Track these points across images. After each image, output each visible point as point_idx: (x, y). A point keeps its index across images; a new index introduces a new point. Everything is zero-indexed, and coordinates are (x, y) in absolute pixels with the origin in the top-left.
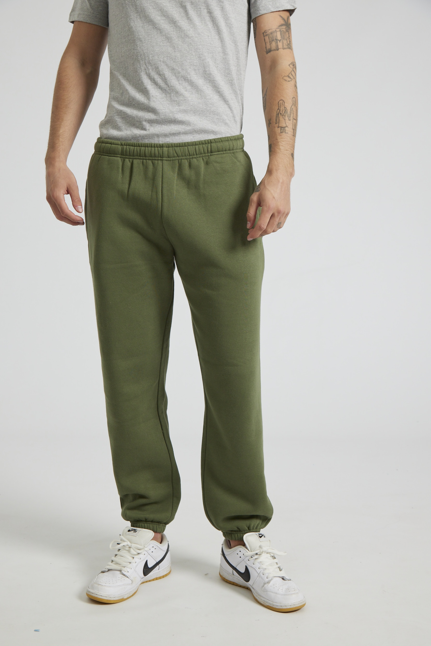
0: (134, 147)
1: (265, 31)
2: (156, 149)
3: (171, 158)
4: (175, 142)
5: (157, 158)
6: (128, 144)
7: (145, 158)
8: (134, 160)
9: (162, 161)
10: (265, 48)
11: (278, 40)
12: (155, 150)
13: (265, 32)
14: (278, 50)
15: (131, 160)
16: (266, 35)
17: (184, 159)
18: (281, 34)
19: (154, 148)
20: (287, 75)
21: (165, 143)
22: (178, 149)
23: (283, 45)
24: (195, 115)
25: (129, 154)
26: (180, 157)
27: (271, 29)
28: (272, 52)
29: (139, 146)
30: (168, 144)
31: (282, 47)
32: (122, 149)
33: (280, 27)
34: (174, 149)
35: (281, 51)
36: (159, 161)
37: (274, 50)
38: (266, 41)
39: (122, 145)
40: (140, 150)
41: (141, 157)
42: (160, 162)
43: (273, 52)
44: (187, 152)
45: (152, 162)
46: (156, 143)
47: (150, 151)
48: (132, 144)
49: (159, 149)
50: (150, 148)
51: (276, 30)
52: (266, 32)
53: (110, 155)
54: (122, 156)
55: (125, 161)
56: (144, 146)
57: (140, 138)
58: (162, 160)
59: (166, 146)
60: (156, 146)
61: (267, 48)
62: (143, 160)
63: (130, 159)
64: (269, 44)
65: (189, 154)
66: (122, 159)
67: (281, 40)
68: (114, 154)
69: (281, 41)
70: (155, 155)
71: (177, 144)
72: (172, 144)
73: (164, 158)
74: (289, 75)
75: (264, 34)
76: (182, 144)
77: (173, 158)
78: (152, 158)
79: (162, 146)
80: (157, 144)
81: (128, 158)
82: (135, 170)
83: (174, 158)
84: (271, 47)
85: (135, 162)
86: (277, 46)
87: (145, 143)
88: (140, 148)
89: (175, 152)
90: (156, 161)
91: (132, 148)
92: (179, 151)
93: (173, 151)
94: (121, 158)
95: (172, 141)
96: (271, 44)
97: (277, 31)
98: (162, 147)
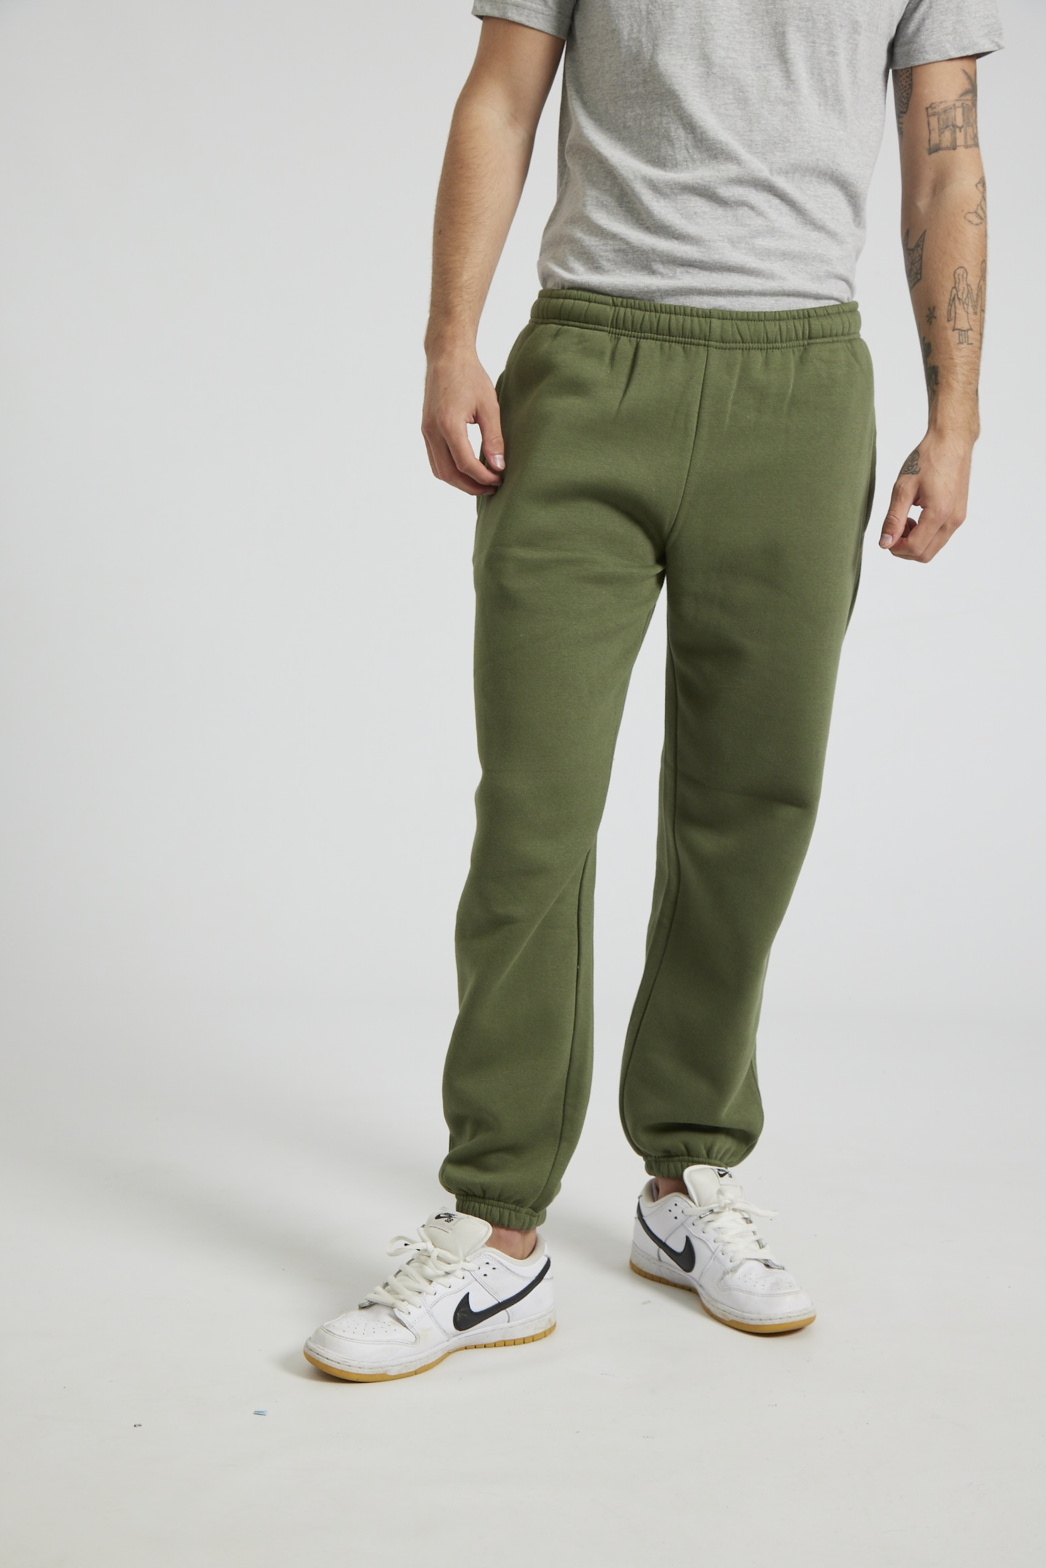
0: (643, 313)
1: (932, 104)
2: (696, 319)
3: (727, 344)
4: (736, 310)
5: (696, 341)
6: (631, 304)
7: (668, 337)
8: (642, 340)
9: (706, 348)
10: (928, 143)
11: (958, 127)
12: (692, 321)
13: (931, 106)
14: (955, 149)
15: (634, 340)
16: (934, 115)
17: (755, 349)
18: (963, 114)
19: (689, 317)
20: (973, 211)
21: (715, 309)
22: (743, 326)
23: (966, 138)
24: (785, 259)
25: (630, 327)
26: (747, 344)
27: (945, 102)
28: (941, 152)
29: (656, 311)
30: (722, 311)
31: (963, 144)
32: (616, 314)
33: (963, 98)
34: (737, 324)
35: (961, 152)
36: (700, 347)
37: (947, 148)
38: (931, 128)
39: (615, 305)
40: (659, 320)
41: (659, 336)
42: (702, 350)
43: (944, 152)
44: (763, 335)
45: (684, 348)
46: (693, 306)
47: (680, 324)
48: (639, 305)
49: (703, 320)
50: (681, 318)
51: (954, 105)
52: (933, 106)
53: (585, 325)
54: (614, 329)
55: (620, 342)
56: (668, 310)
57: (658, 294)
58: (708, 347)
59: (719, 316)
60: (695, 314)
61: (932, 142)
62: (663, 342)
63: (632, 338)
64: (937, 135)
65: (767, 340)
66: (614, 335)
67: (963, 126)
68: (595, 324)
69: (962, 130)
70: (692, 334)
71: (743, 313)
72: (731, 312)
73: (712, 341)
74: (977, 209)
75: (930, 110)
76: (753, 316)
77: (731, 344)
78: (683, 339)
79: (708, 315)
80: (698, 309)
81: (627, 336)
82: (641, 361)
83: (733, 345)
84: (940, 140)
85: (644, 344)
86: (954, 140)
87: (670, 305)
88: (658, 315)
89: (737, 331)
90: (693, 348)
91: (638, 312)
92: (747, 328)
93: (732, 328)
94: (610, 334)
95: (731, 307)
96: (943, 135)
97: (959, 107)
98: (709, 318)
